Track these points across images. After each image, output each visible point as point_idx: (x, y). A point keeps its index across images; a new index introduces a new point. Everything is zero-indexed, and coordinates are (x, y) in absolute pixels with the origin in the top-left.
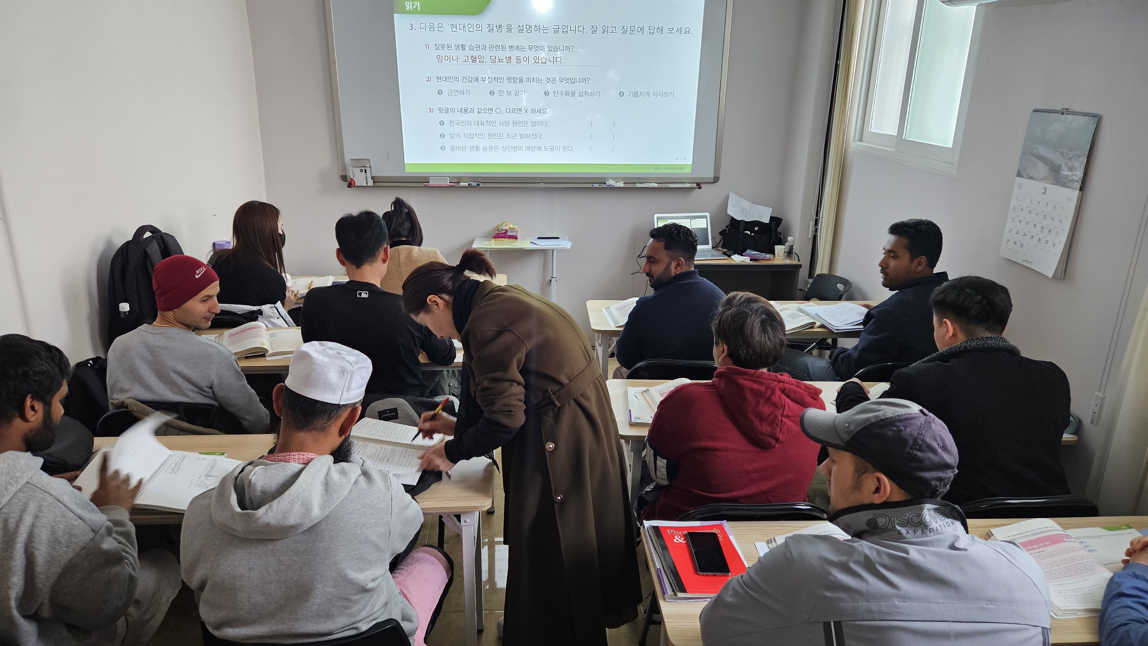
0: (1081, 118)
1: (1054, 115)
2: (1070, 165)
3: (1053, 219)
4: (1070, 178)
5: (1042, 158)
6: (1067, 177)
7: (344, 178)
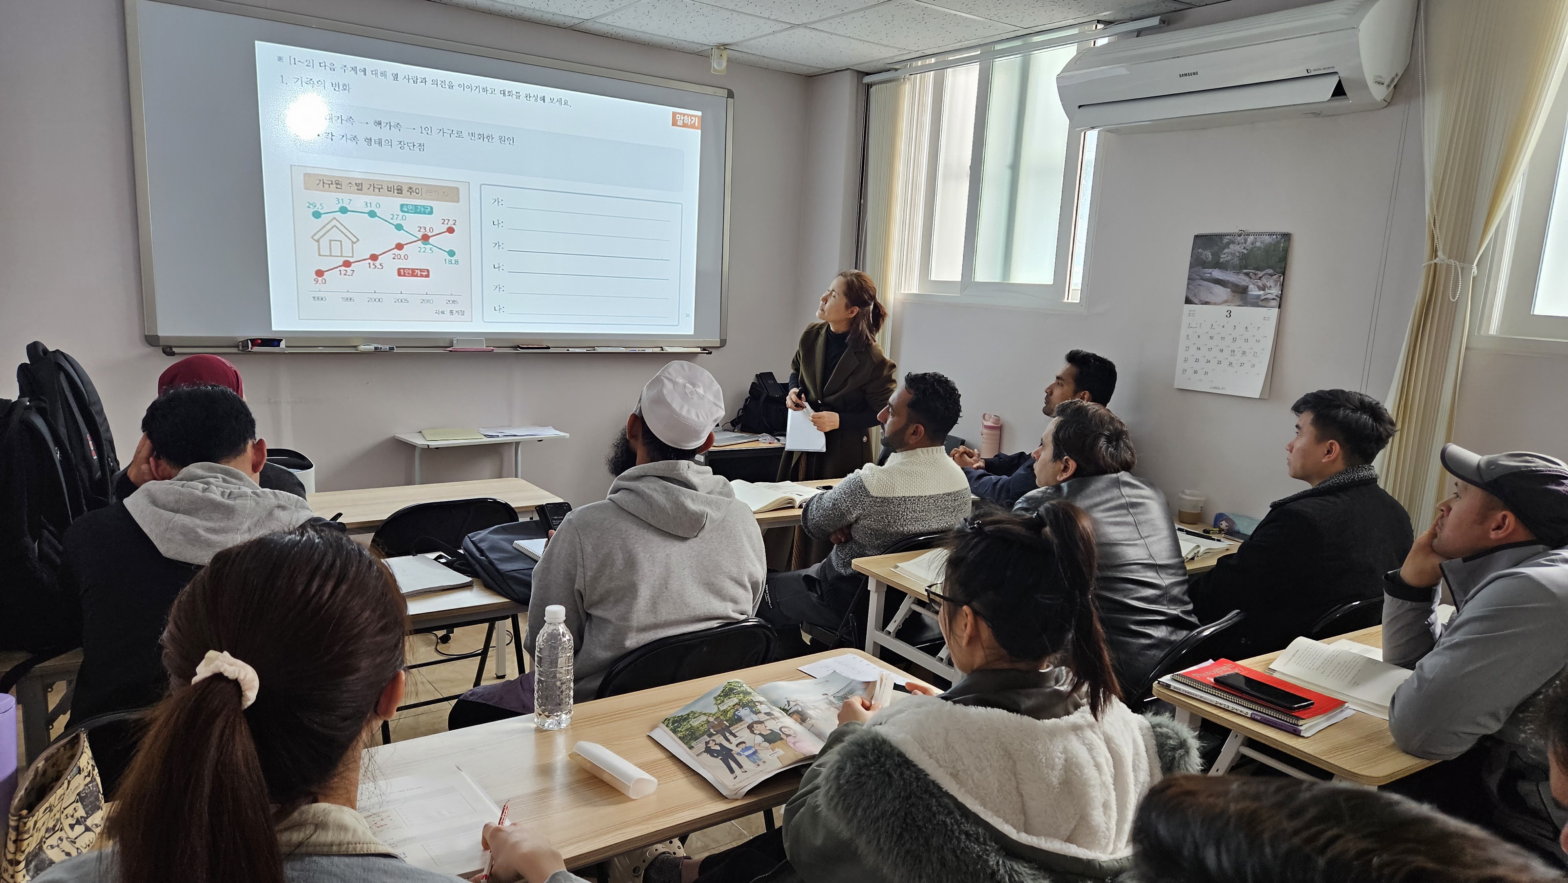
1: (1226, 238)
2: (1260, 284)
3: (1247, 340)
4: (1262, 297)
5: (1218, 282)
6: (1259, 296)
7: (152, 340)
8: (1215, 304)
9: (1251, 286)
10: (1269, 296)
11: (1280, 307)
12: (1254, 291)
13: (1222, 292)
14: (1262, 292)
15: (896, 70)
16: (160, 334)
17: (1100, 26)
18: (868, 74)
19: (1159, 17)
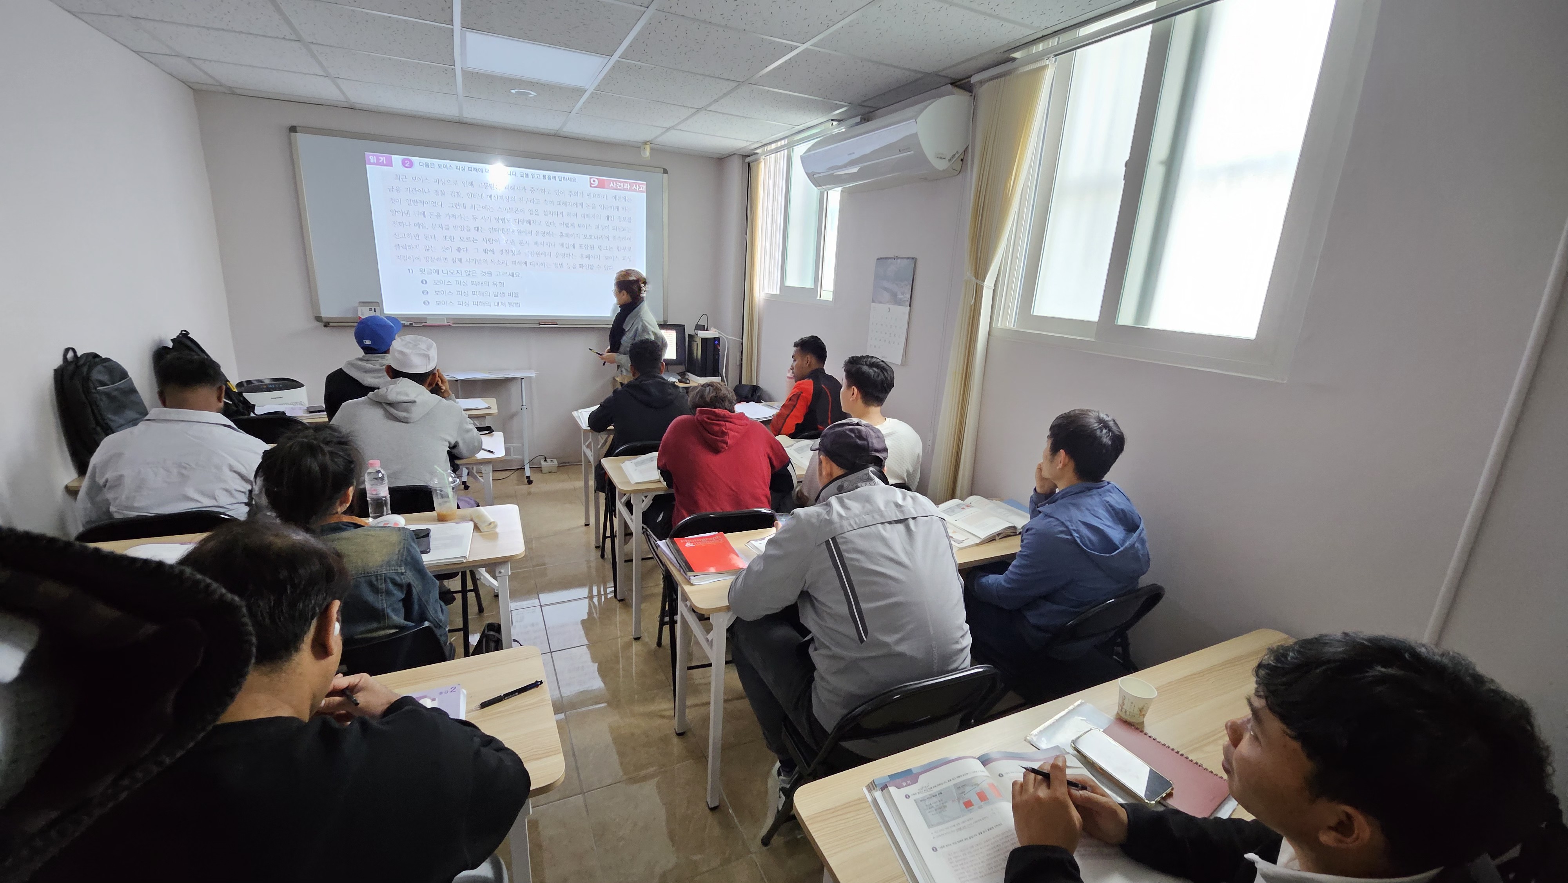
0: (906, 260)
1: (890, 260)
2: (902, 291)
3: (897, 327)
4: (903, 300)
5: (886, 289)
6: (901, 299)
7: (319, 319)
8: (884, 303)
9: (899, 292)
10: (906, 299)
11: (910, 306)
12: (900, 296)
13: (887, 296)
14: (902, 296)
15: (758, 153)
16: (323, 315)
17: (835, 123)
18: (749, 156)
19: (860, 116)
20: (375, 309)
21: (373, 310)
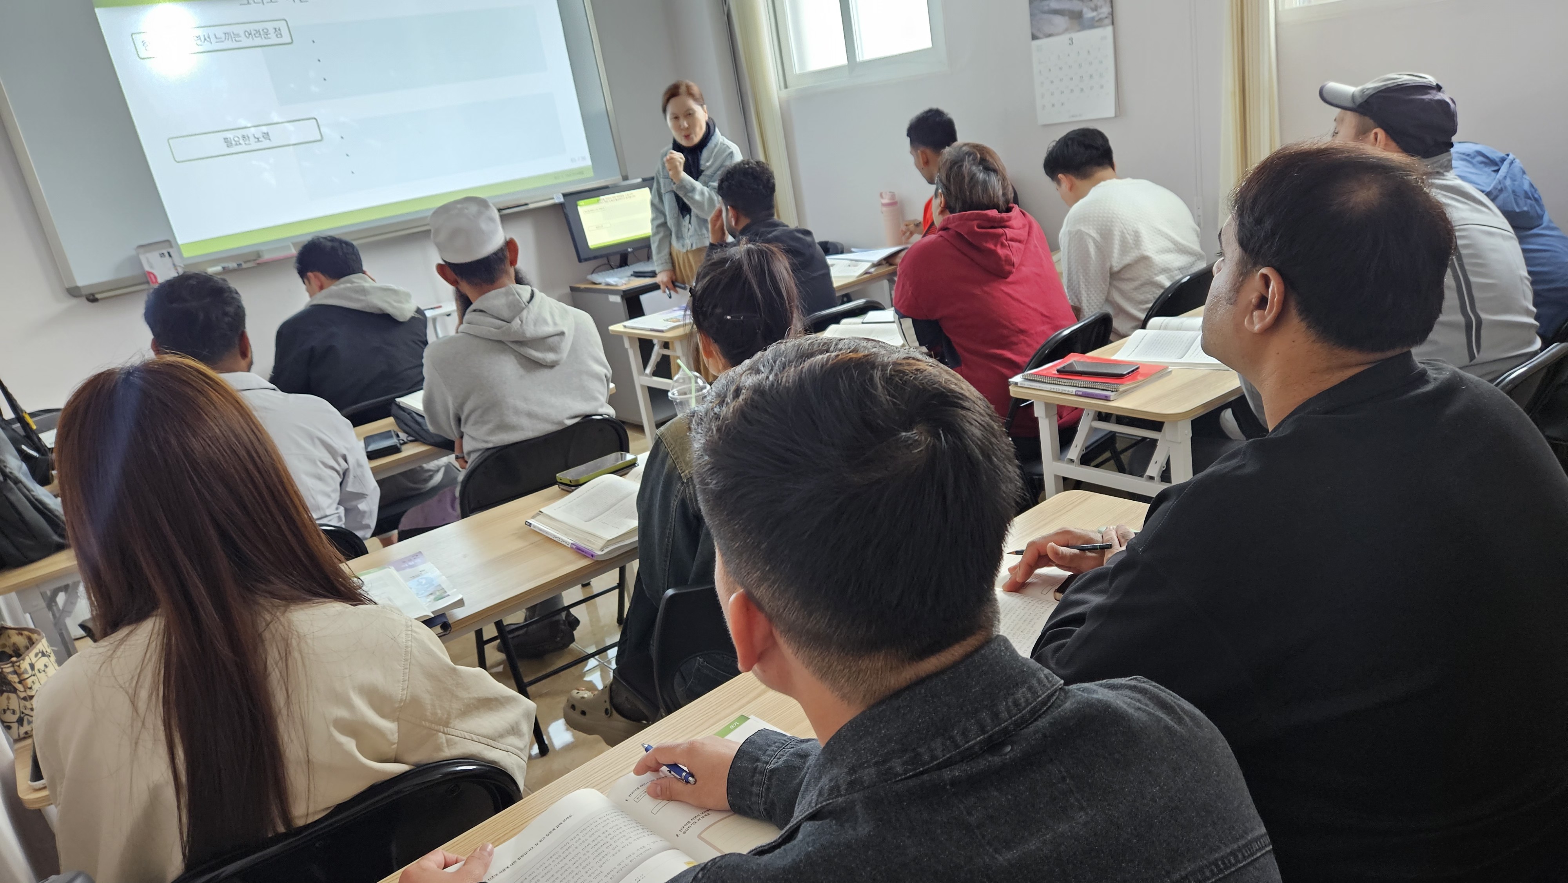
3: (1091, 64)
4: (1097, 19)
5: (1056, 12)
6: (1093, 18)
7: (74, 292)
8: (1058, 34)
9: (1085, 10)
10: (1101, 15)
11: (1113, 24)
12: (1089, 14)
13: (1061, 22)
14: (1094, 14)
16: (79, 284)
20: (169, 253)
21: (167, 255)
